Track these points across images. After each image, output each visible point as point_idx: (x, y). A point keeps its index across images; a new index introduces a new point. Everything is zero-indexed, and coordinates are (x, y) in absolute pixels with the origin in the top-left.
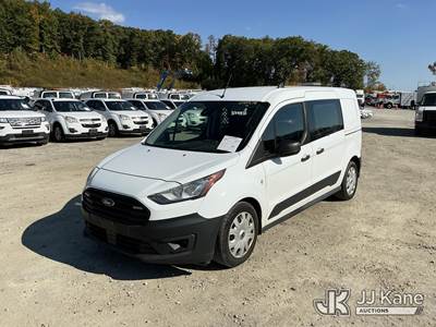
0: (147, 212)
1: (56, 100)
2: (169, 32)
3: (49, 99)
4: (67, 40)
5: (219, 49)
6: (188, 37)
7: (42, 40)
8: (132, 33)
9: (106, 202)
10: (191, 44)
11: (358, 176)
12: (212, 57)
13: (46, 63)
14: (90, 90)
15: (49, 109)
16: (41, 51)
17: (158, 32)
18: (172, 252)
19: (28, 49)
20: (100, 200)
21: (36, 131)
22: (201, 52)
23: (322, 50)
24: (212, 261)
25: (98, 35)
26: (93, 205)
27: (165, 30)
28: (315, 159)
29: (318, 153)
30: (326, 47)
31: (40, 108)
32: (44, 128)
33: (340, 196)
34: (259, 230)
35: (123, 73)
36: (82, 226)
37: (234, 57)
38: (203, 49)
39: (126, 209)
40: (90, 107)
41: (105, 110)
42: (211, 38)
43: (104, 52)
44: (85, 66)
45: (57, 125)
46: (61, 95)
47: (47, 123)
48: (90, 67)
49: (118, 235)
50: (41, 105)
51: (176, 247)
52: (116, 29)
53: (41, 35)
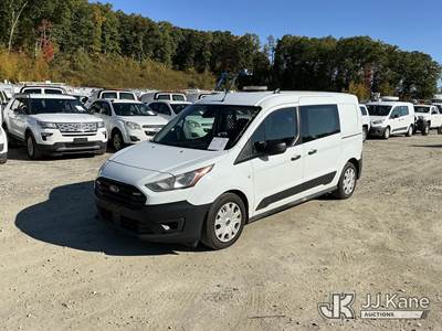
0: (143, 197)
1: (116, 101)
2: (228, 33)
3: (109, 100)
4: (127, 41)
5: (278, 50)
6: (247, 37)
7: (104, 41)
8: (191, 35)
9: (112, 189)
10: (249, 44)
11: (357, 177)
12: (270, 58)
13: (107, 65)
14: (149, 92)
15: (107, 112)
16: (103, 52)
17: (216, 34)
18: (164, 232)
19: (90, 50)
20: (108, 187)
21: (90, 139)
22: (259, 53)
23: (391, 50)
24: (200, 243)
25: (157, 37)
26: (103, 191)
27: (223, 31)
28: (306, 159)
29: (310, 153)
30: (395, 47)
31: (98, 111)
32: (101, 136)
33: (336, 195)
34: (246, 220)
35: (180, 75)
36: (95, 210)
37: (294, 59)
38: (261, 50)
39: (128, 195)
40: (154, 110)
41: (170, 114)
42: (270, 38)
43: (163, 53)
44: (144, 68)
45: (116, 132)
46: (122, 96)
47: (104, 129)
48: (149, 68)
49: (122, 217)
50: (100, 107)
51: (167, 228)
52: (174, 31)
53: (103, 36)
